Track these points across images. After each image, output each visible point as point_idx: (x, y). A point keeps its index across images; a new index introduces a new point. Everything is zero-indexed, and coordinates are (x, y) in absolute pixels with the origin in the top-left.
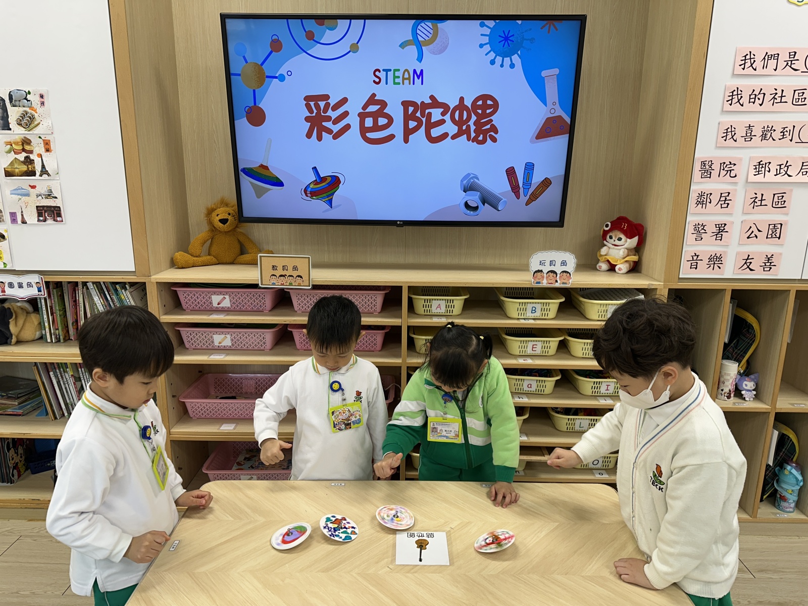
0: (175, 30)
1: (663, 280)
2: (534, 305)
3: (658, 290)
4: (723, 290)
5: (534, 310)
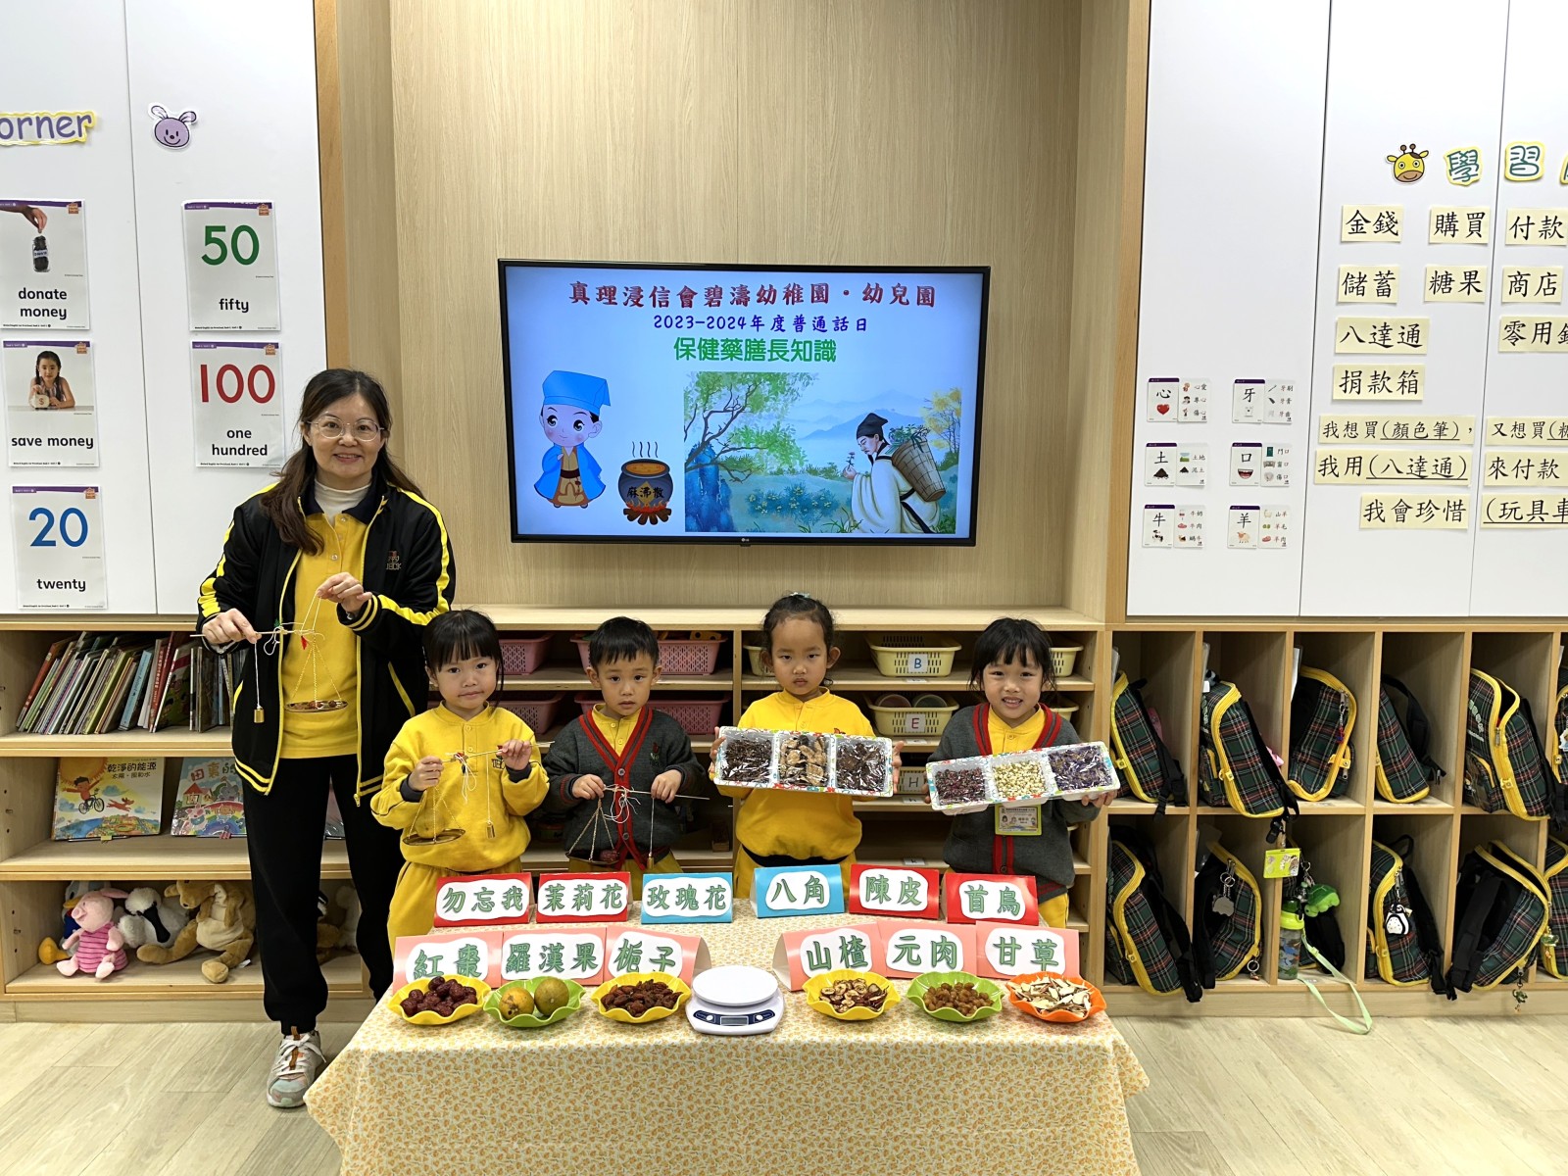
0: (400, 271)
1: (1104, 620)
2: (918, 656)
3: (1098, 634)
4: (1191, 634)
5: (918, 663)
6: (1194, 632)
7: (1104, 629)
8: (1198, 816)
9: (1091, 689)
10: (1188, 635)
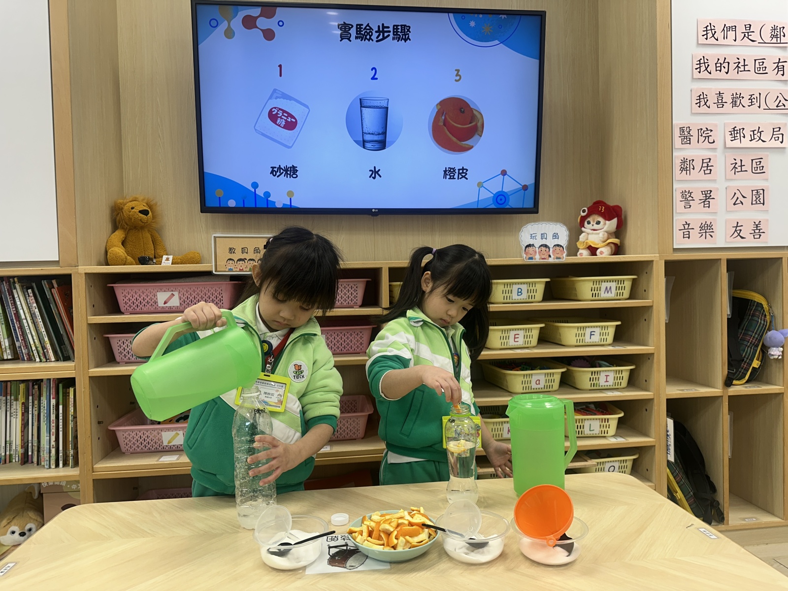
1: (657, 252)
2: (520, 286)
3: (654, 262)
4: (718, 260)
5: (520, 292)
6: (720, 259)
7: (658, 259)
8: (729, 396)
9: (651, 304)
10: (717, 261)
